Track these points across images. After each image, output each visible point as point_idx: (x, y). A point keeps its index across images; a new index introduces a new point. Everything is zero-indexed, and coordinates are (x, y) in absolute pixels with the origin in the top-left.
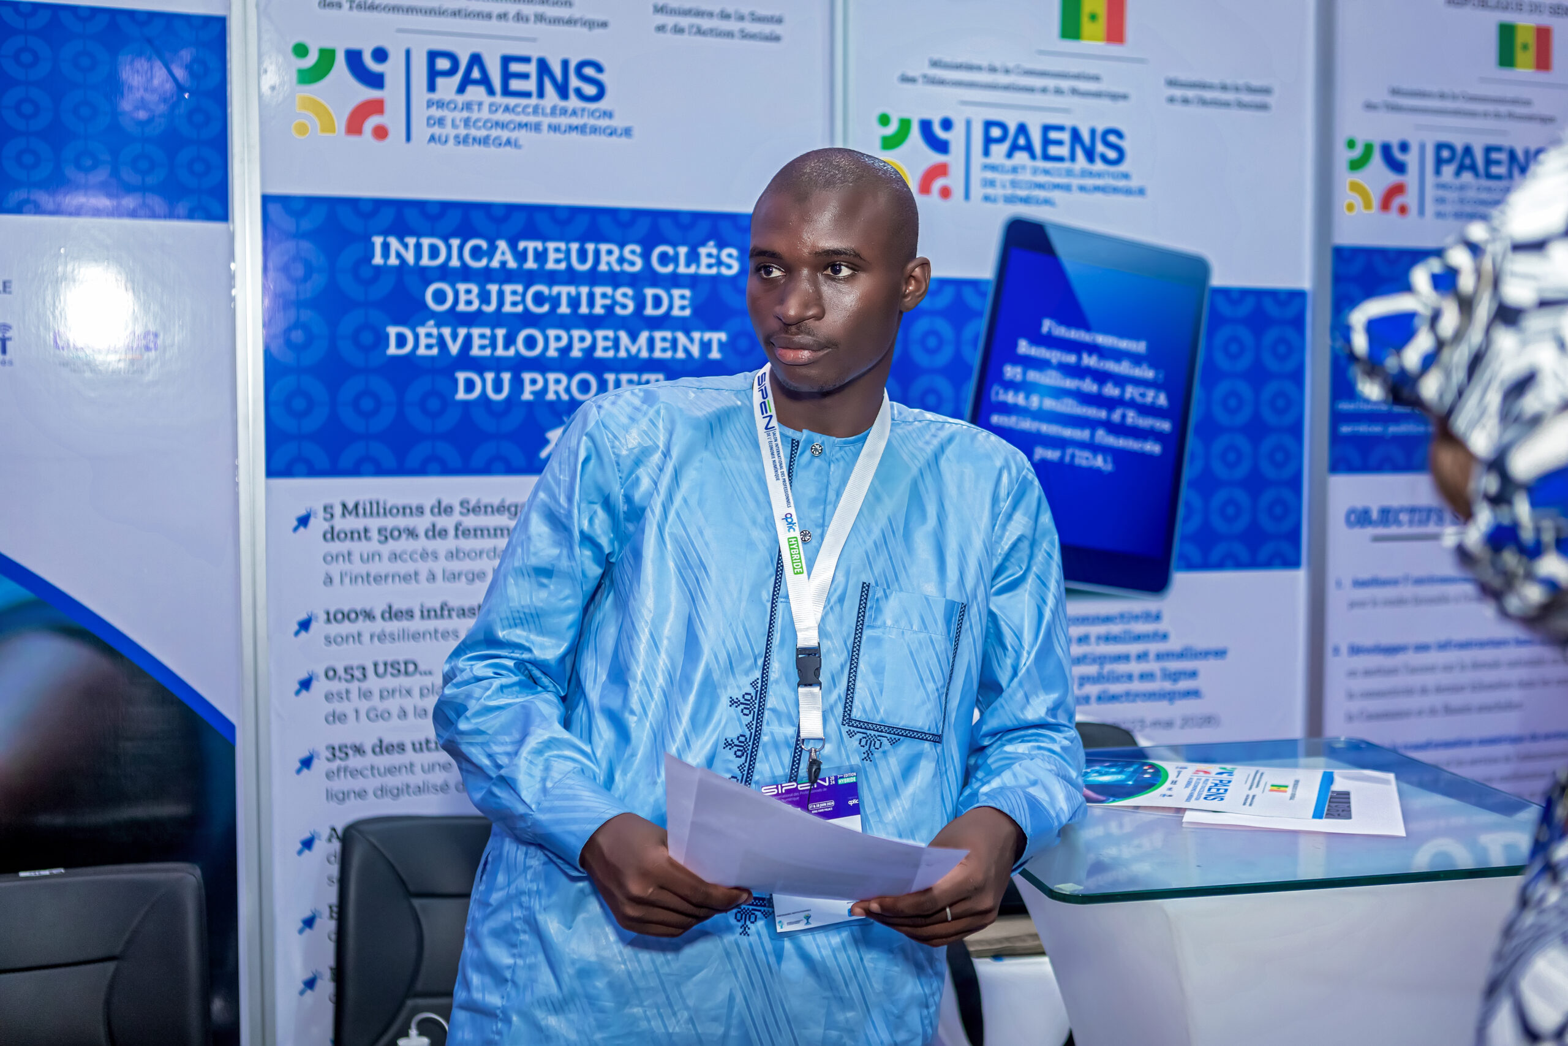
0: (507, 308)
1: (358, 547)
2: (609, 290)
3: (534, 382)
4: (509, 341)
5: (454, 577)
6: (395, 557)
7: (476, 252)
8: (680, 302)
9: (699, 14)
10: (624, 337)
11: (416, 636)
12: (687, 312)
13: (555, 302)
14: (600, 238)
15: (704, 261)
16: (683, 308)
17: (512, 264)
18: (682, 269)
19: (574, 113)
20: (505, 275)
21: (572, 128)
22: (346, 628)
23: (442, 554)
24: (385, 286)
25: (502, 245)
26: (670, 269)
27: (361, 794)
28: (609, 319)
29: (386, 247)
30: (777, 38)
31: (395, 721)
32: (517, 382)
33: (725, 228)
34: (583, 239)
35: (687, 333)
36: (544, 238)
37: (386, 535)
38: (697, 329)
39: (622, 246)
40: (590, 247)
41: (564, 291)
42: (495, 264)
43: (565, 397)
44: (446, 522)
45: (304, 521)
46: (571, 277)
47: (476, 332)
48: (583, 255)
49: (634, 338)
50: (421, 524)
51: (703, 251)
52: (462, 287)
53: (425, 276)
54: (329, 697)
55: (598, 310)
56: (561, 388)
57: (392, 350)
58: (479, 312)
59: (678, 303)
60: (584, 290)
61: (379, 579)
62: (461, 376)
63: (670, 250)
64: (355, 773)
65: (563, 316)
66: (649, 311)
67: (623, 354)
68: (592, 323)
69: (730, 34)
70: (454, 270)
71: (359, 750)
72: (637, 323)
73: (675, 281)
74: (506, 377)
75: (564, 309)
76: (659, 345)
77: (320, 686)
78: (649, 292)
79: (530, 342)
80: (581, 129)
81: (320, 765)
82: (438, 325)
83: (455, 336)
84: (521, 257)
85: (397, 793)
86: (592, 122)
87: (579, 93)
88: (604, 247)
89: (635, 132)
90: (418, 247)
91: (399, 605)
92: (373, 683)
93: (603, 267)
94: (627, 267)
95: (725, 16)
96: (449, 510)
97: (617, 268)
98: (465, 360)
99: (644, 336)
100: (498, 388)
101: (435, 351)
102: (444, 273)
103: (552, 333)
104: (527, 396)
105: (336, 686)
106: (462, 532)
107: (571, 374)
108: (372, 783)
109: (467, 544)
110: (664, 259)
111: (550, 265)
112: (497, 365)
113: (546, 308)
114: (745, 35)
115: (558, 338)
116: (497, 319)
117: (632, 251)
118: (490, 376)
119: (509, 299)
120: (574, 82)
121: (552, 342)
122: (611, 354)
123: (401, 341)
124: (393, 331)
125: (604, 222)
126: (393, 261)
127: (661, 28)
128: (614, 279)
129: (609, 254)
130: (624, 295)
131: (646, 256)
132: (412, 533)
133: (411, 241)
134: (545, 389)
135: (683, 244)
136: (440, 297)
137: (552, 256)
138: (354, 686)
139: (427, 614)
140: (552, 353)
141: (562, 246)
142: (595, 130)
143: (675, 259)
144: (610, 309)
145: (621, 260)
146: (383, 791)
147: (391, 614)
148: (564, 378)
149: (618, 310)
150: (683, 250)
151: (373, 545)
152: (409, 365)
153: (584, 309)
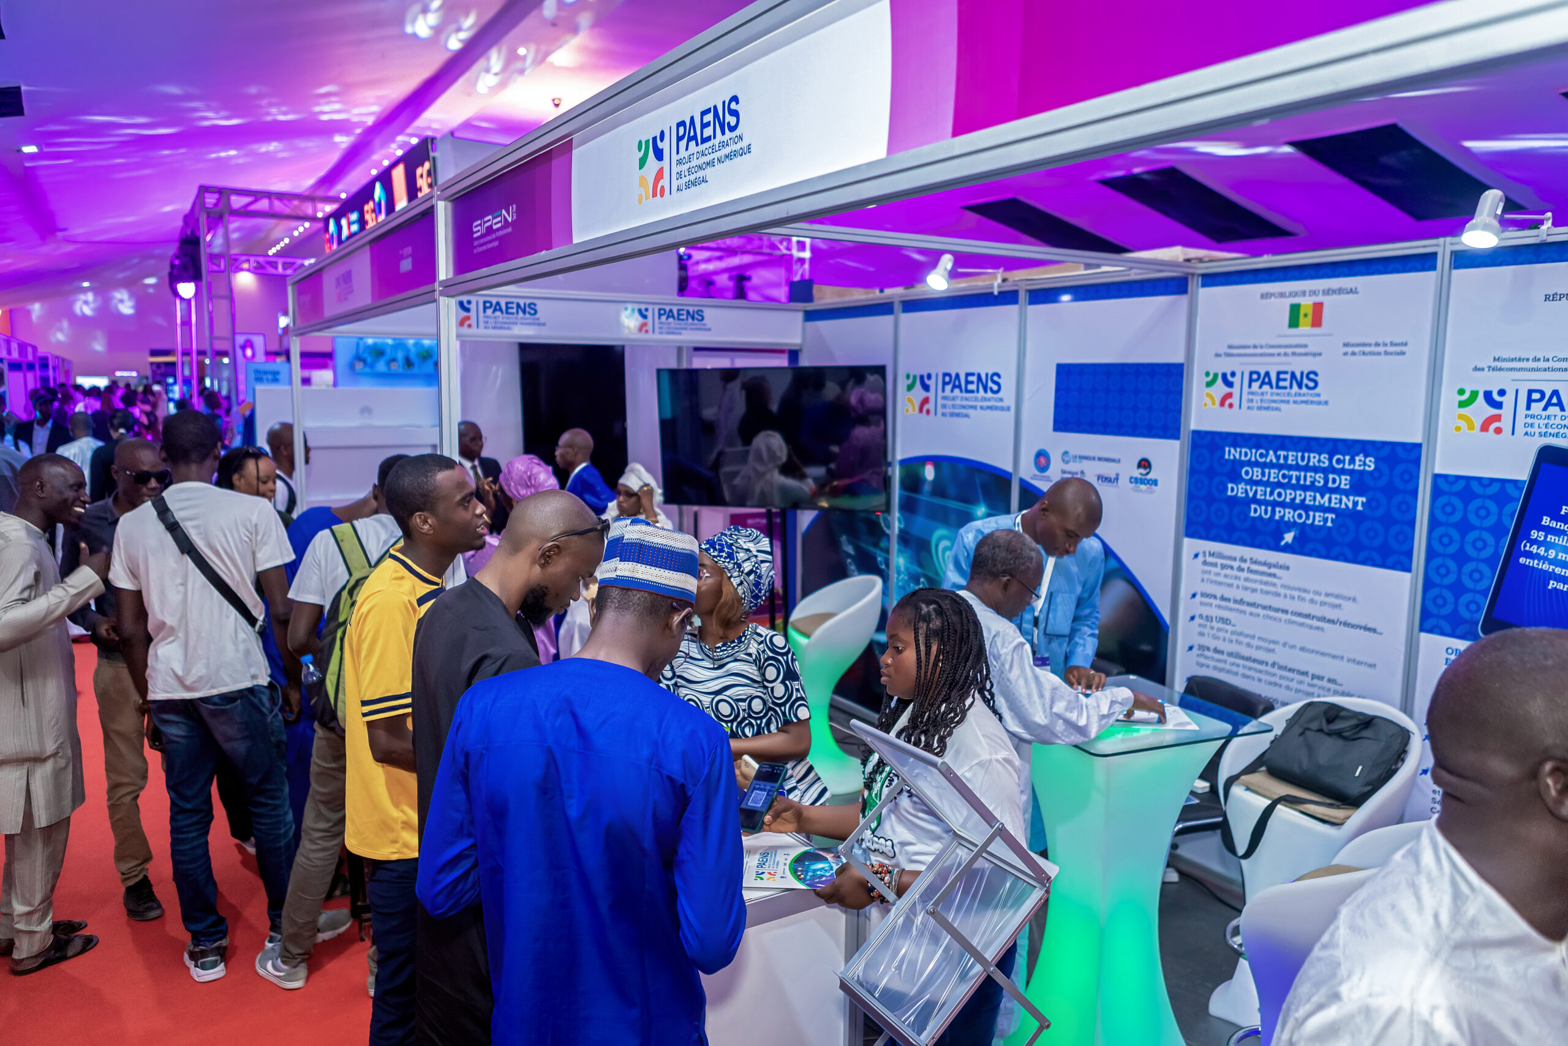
0: (1272, 479)
1: (1214, 570)
2: (1313, 474)
3: (1280, 512)
4: (1272, 493)
5: (1246, 589)
6: (1226, 576)
7: (1261, 455)
8: (1344, 482)
9: (1364, 345)
10: (1318, 496)
11: (1231, 610)
12: (1348, 487)
13: (1290, 478)
14: (1310, 451)
15: (1357, 463)
16: (1346, 485)
17: (1274, 461)
18: (1347, 466)
19: (1304, 395)
20: (1272, 465)
21: (1302, 402)
22: (1207, 600)
23: (1242, 579)
24: (1227, 468)
25: (1271, 452)
26: (1341, 466)
27: (1208, 666)
28: (1312, 487)
29: (1229, 451)
30: (1403, 353)
31: (1221, 641)
32: (1273, 512)
33: (1369, 448)
34: (1303, 451)
35: (1347, 497)
36: (1288, 450)
37: (1223, 567)
38: (1352, 495)
39: (1320, 455)
40: (1306, 455)
41: (1294, 473)
42: (1268, 460)
43: (1292, 520)
44: (1245, 566)
45: (1196, 556)
46: (1297, 467)
47: (1259, 488)
48: (1303, 458)
49: (1322, 497)
50: (1236, 564)
51: (1357, 458)
52: (1255, 469)
53: (1242, 464)
54: (1200, 625)
55: (1308, 483)
56: (1291, 515)
57: (1229, 493)
58: (1261, 480)
59: (1343, 482)
60: (1303, 474)
61: (1220, 584)
62: (1253, 506)
63: (1341, 457)
64: (1207, 658)
65: (1293, 485)
66: (1330, 485)
67: (1317, 503)
68: (1305, 488)
69: (1379, 354)
70: (1253, 462)
71: (1208, 649)
72: (1324, 490)
73: (1343, 472)
74: (1269, 508)
75: (1294, 481)
76: (1333, 501)
77: (1197, 620)
78: (1331, 476)
79: (1280, 495)
80: (1306, 402)
81: (1195, 651)
82: (1246, 484)
83: (1251, 489)
84: (1278, 458)
85: (1221, 670)
86: (1311, 399)
87: (1307, 386)
88: (1312, 455)
89: (1330, 403)
90: (1241, 452)
91: (1226, 596)
92: (1214, 624)
93: (1311, 464)
94: (1321, 464)
95: (1377, 345)
96: (1245, 561)
97: (1317, 464)
98: (1254, 500)
99: (1327, 496)
100: (1266, 512)
101: (1244, 495)
102: (1249, 463)
103: (1288, 491)
104: (1277, 517)
105: (1202, 622)
106: (1250, 571)
107: (1295, 510)
108: (1212, 663)
109: (1252, 576)
110: (1338, 461)
111: (1290, 462)
112: (1265, 503)
113: (1286, 480)
114: (1386, 353)
115: (1291, 494)
116: (1267, 484)
117: (1324, 457)
118: (1263, 508)
119: (1272, 475)
120: (1305, 381)
121: (1288, 495)
122: (1312, 503)
123: (1232, 490)
124: (1230, 486)
125: (1313, 444)
126: (1232, 457)
127: (1345, 354)
128: (1316, 469)
129: (1314, 459)
130: (1319, 477)
131: (1330, 460)
132: (1232, 568)
133: (1238, 450)
134: (1284, 515)
135: (1348, 454)
136: (1247, 473)
137: (1290, 458)
138: (1208, 624)
139: (1236, 601)
140: (1288, 500)
141: (1295, 454)
142: (1312, 402)
143: (1344, 462)
144: (1313, 483)
145: (1319, 461)
146: (1215, 668)
147: (1223, 598)
148: (1292, 512)
149: (1317, 484)
150: (1347, 458)
151: (1218, 570)
152: (1234, 500)
153: (1302, 482)
